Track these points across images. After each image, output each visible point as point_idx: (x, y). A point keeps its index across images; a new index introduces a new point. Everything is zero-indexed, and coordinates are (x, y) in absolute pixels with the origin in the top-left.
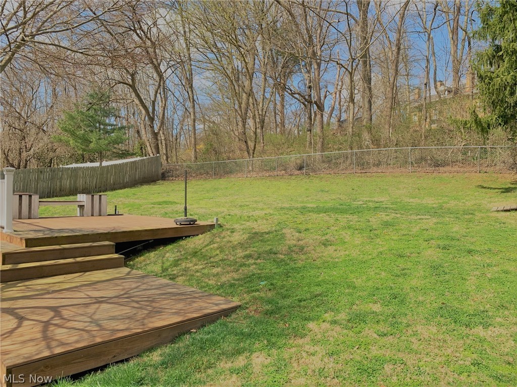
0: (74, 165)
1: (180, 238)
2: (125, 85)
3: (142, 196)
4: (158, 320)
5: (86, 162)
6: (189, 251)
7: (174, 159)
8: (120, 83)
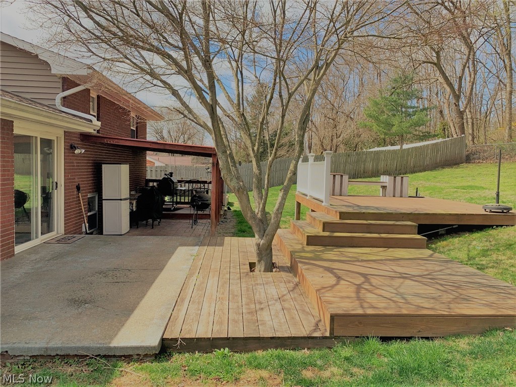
0: (376, 149)
1: (491, 227)
2: (429, 64)
3: (443, 180)
4: (466, 308)
5: (387, 145)
6: (501, 242)
7: (482, 139)
8: (424, 62)
